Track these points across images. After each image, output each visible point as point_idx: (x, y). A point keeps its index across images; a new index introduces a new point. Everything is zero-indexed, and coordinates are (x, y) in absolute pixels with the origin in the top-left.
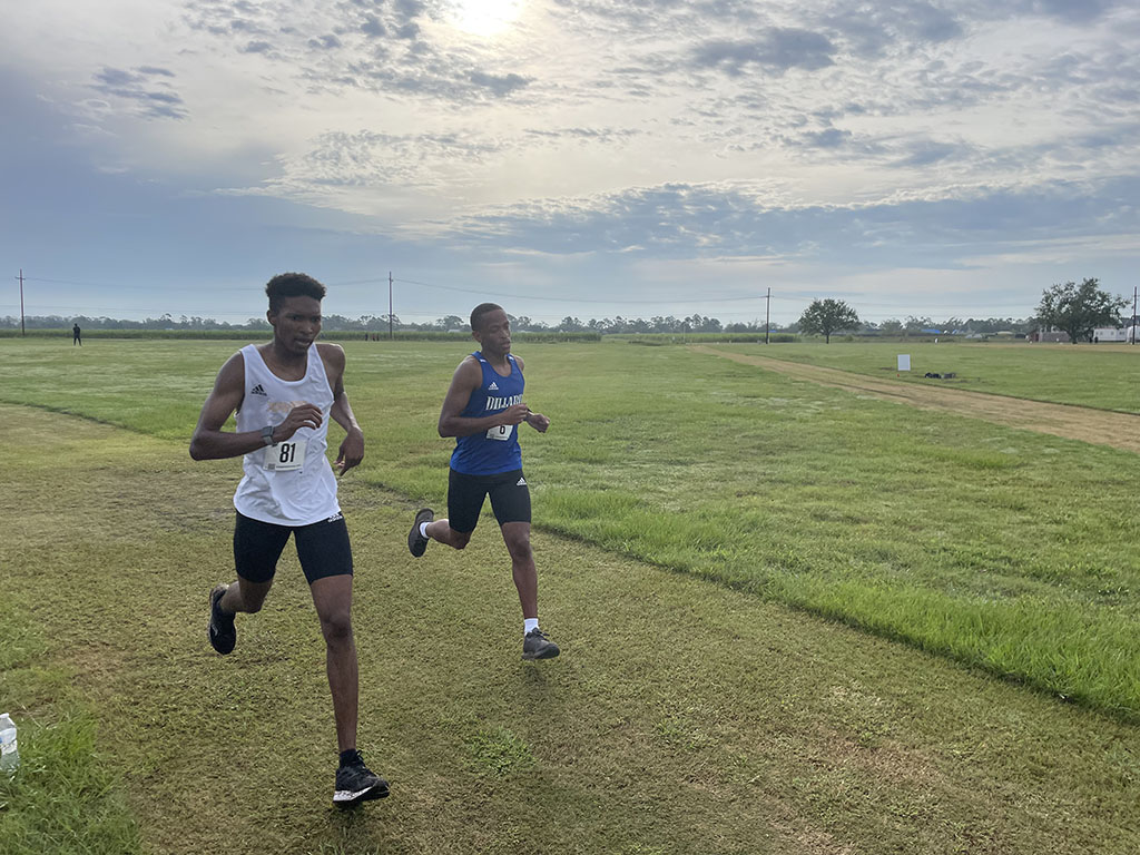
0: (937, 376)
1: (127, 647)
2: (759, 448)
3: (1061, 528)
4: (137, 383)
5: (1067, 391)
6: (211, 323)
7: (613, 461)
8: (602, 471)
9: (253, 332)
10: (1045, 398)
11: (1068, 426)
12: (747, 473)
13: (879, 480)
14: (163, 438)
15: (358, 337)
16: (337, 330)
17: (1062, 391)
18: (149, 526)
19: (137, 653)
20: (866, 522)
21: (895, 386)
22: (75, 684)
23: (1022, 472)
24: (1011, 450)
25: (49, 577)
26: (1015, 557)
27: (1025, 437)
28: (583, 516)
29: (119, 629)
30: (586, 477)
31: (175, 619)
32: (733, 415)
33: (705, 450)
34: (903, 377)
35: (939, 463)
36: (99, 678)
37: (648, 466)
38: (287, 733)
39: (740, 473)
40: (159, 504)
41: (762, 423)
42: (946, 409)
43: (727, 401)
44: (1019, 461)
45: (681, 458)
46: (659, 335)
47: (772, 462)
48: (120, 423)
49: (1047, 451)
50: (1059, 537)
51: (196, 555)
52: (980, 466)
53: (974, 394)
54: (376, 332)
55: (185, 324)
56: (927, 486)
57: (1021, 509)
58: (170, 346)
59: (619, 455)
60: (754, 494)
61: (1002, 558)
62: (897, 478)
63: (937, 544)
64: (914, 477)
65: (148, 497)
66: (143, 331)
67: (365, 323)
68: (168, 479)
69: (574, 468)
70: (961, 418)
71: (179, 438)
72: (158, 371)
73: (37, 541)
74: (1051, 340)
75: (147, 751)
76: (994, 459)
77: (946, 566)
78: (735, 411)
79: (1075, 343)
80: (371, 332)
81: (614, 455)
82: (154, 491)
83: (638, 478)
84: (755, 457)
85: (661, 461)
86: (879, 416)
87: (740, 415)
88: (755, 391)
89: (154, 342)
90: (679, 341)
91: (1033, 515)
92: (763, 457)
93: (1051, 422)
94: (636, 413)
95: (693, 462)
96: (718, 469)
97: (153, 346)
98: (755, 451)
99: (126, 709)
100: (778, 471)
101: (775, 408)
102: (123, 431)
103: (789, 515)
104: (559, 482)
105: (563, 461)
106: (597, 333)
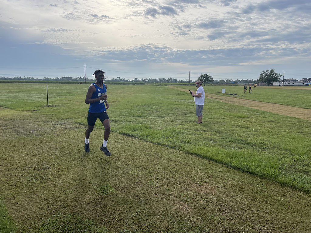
0: (232, 94)
2: (183, 113)
3: (256, 133)
4: (11, 95)
5: (264, 98)
6: (33, 79)
7: (144, 116)
8: (141, 119)
9: (45, 81)
10: (259, 100)
11: (263, 107)
12: (179, 119)
13: (213, 121)
14: (17, 110)
15: (76, 83)
16: (70, 81)
17: (263, 99)
18: (13, 134)
19: (8, 167)
20: (208, 131)
21: (221, 97)
23: (249, 119)
24: (247, 113)
26: (244, 139)
27: (252, 110)
28: (135, 131)
29: (4, 161)
31: (19, 159)
32: (178, 105)
33: (169, 114)
34: (224, 95)
35: (229, 117)
37: (153, 118)
38: (49, 187)
39: (178, 119)
40: (16, 129)
41: (185, 106)
42: (233, 103)
43: (177, 101)
44: (249, 116)
45: (163, 116)
46: (161, 83)
47: (186, 116)
48: (5, 106)
49: (257, 113)
50: (255, 135)
51: (26, 142)
52: (239, 117)
53: (240, 99)
54: (81, 81)
55: (25, 79)
56: (225, 122)
57: (247, 128)
58: (20, 85)
59: (146, 115)
60: (180, 125)
61: (241, 140)
62: (218, 120)
63: (225, 137)
64: (222, 120)
65: (13, 127)
66: (13, 81)
67: (78, 79)
68: (19, 122)
69: (133, 118)
70: (236, 105)
71: (23, 111)
72: (17, 92)
74: (262, 85)
75: (11, 192)
76: (242, 116)
77: (226, 142)
78: (179, 103)
79: (268, 86)
80: (80, 82)
81: (144, 115)
82: (15, 125)
83: (150, 121)
84: (182, 115)
85: (157, 116)
86: (215, 105)
87: (179, 105)
88: (184, 98)
89: (16, 84)
90: (166, 85)
91: (250, 129)
92: (184, 115)
93: (259, 106)
94: (152, 104)
95: (166, 117)
96: (172, 119)
97: (15, 85)
98: (182, 114)
99: (5, 181)
100: (188, 119)
101: (189, 103)
102: (6, 109)
103: (189, 130)
104: (129, 122)
105: (131, 116)
106: (144, 82)
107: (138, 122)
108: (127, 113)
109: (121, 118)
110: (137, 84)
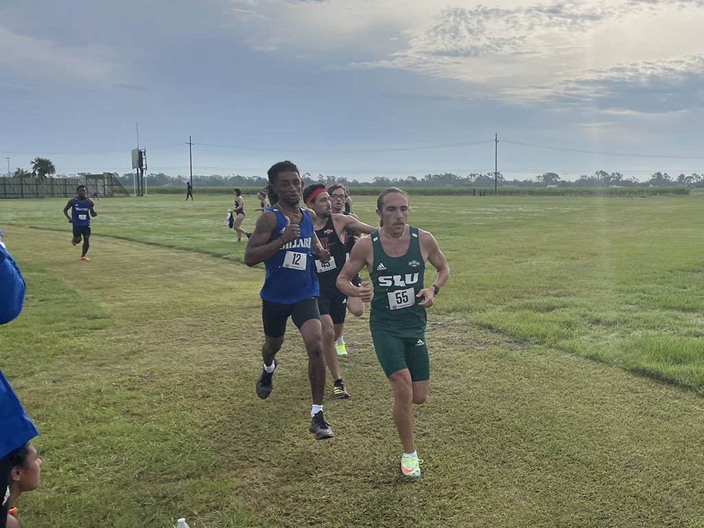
1: (279, 463)
8: (695, 319)
22: (237, 494)
25: (215, 399)
28: (678, 361)
30: (681, 325)
36: (257, 490)
69: (667, 315)
73: (204, 369)
104: (653, 328)
105: (656, 308)
106: (686, 187)
107: (687, 330)
108: (641, 294)
109: (624, 314)
110: (662, 192)
